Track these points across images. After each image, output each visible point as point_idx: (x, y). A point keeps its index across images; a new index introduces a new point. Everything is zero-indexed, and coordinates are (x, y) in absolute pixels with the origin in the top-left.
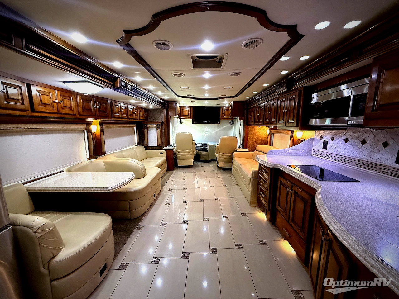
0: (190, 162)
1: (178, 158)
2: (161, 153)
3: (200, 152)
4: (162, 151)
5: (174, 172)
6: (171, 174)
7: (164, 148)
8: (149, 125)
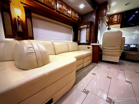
0: (117, 59)
1: (103, 54)
2: (89, 48)
3: (127, 52)
4: (89, 46)
5: (98, 64)
6: (95, 66)
7: (92, 44)
8: (81, 27)
